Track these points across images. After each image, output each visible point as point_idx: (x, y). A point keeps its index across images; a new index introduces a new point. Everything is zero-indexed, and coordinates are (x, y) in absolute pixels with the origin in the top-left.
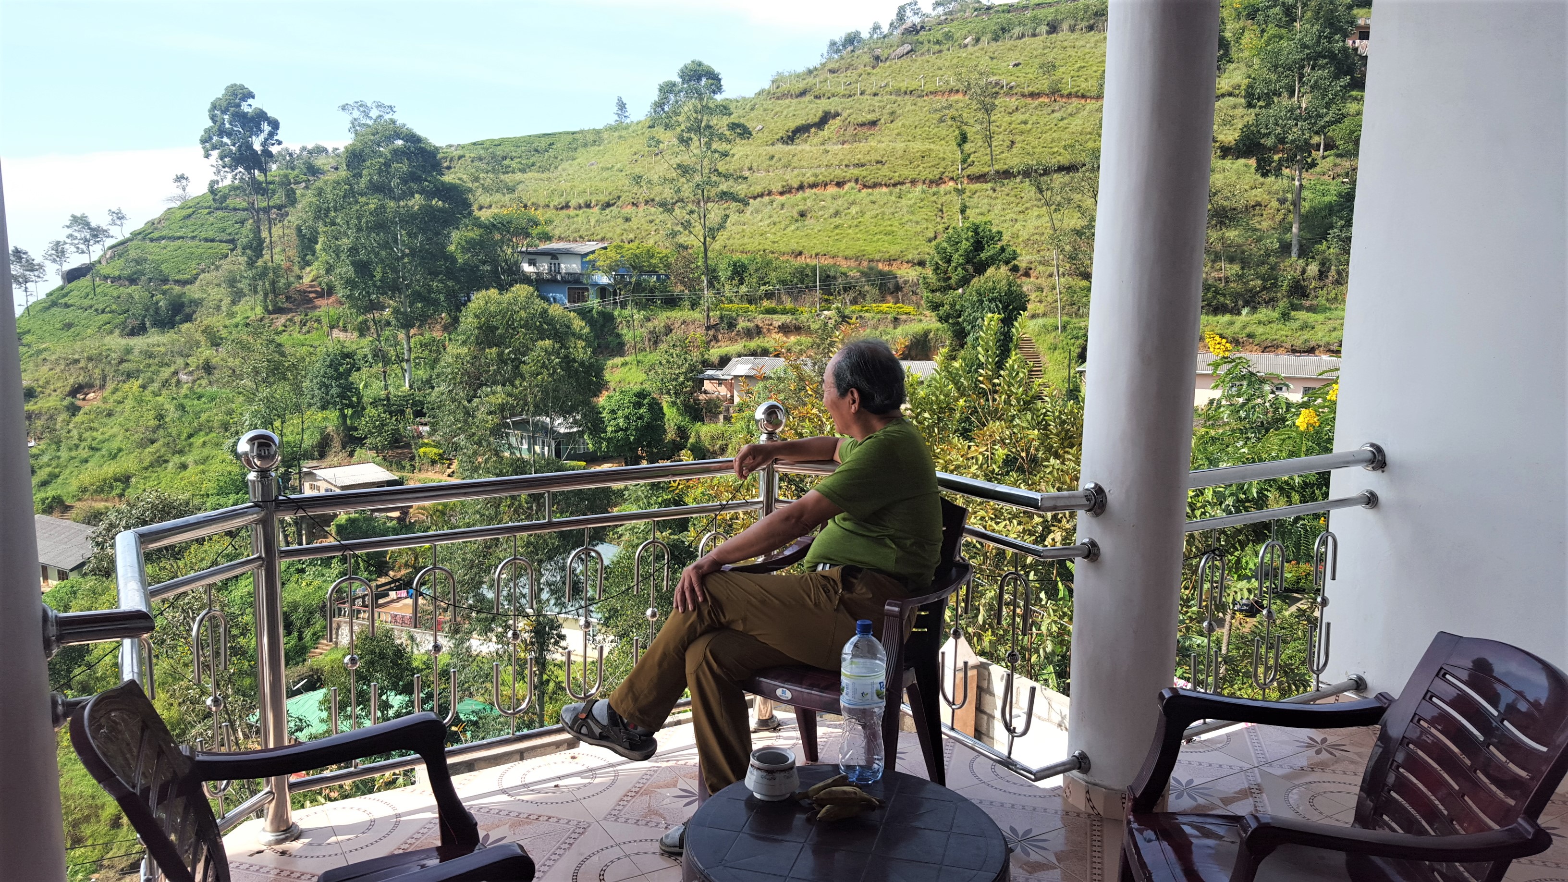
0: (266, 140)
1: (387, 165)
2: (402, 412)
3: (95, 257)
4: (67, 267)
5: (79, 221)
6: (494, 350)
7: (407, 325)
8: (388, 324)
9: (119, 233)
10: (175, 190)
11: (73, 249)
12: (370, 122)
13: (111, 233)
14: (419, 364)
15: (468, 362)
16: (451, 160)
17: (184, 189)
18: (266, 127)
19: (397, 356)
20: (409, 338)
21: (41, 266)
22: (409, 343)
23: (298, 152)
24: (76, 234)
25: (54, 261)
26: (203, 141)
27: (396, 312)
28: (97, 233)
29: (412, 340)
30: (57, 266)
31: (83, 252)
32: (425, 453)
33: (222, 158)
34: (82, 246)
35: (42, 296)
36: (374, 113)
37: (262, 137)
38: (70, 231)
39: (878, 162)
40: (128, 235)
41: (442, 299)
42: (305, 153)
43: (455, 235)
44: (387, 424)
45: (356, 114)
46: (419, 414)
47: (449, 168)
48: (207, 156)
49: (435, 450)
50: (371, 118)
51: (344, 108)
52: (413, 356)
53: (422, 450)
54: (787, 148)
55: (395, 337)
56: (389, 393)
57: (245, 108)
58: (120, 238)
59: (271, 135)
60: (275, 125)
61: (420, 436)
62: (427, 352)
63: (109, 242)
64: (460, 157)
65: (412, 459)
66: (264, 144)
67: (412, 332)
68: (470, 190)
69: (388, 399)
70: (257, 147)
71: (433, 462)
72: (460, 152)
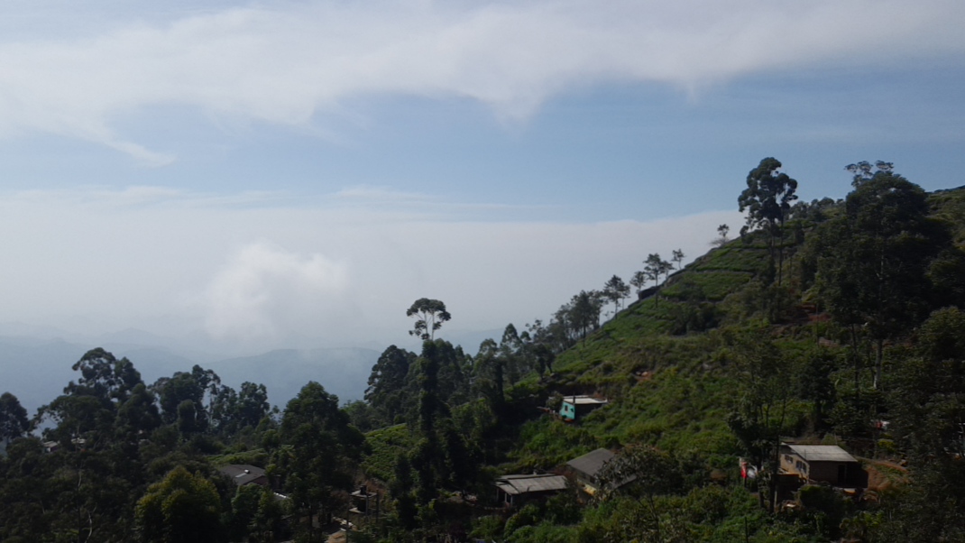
0: (786, 196)
2: (867, 408)
3: (660, 282)
4: (643, 288)
5: (654, 259)
7: (880, 335)
9: (678, 266)
10: (718, 236)
11: (648, 276)
12: (869, 177)
13: (673, 266)
16: (939, 202)
17: (724, 235)
18: (787, 187)
21: (628, 288)
23: (810, 204)
24: (651, 267)
25: (636, 285)
26: (740, 199)
28: (664, 266)
30: (637, 288)
31: (653, 279)
33: (752, 211)
34: (653, 275)
35: (626, 307)
36: (874, 170)
37: (783, 195)
38: (646, 265)
40: (683, 267)
42: (816, 205)
44: (853, 416)
45: (859, 172)
48: (741, 210)
50: (871, 174)
51: (849, 167)
55: (869, 345)
56: (859, 390)
57: (774, 174)
58: (678, 269)
59: (791, 192)
60: (794, 184)
62: (896, 359)
63: (671, 272)
65: (872, 446)
66: (784, 200)
67: (885, 342)
69: (857, 395)
70: (779, 201)
71: (890, 453)
72: (947, 196)
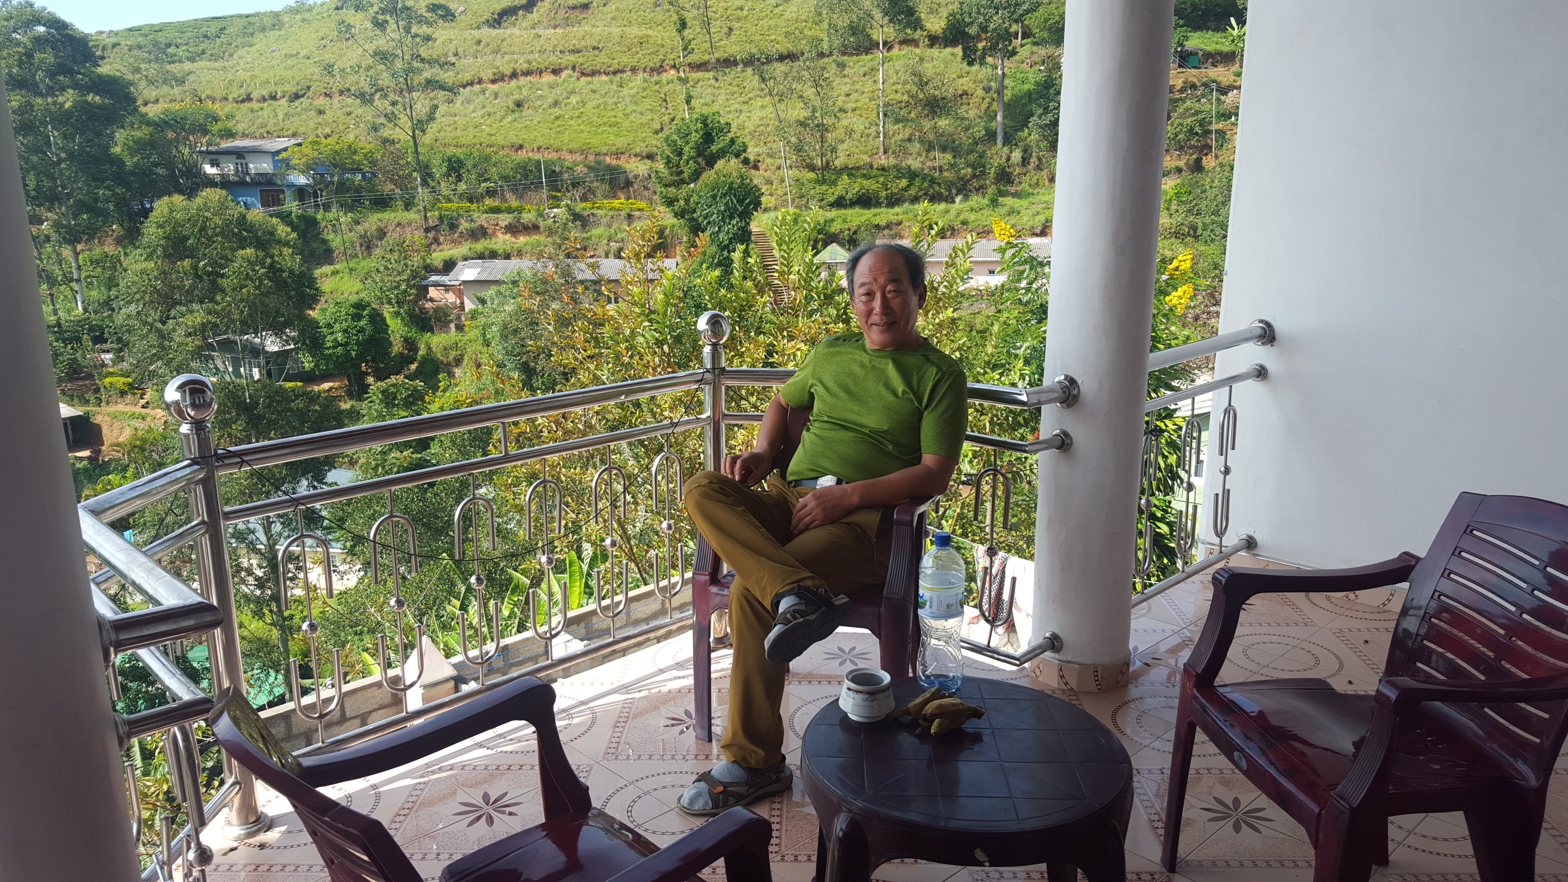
1: (29, 55)
6: (187, 263)
8: (48, 239)
14: (91, 283)
15: (156, 278)
19: (64, 275)
20: (77, 254)
22: (77, 260)
27: (57, 225)
29: (80, 257)
32: (111, 383)
39: (594, 48)
41: (112, 208)
43: (120, 135)
46: (99, 339)
47: (103, 58)
49: (123, 380)
52: (83, 276)
53: (108, 380)
54: (495, 32)
61: (104, 365)
64: (114, 46)
68: (131, 83)
